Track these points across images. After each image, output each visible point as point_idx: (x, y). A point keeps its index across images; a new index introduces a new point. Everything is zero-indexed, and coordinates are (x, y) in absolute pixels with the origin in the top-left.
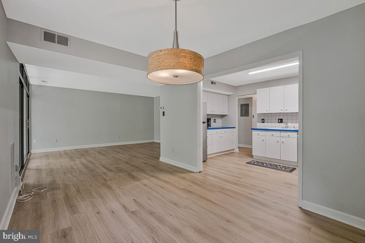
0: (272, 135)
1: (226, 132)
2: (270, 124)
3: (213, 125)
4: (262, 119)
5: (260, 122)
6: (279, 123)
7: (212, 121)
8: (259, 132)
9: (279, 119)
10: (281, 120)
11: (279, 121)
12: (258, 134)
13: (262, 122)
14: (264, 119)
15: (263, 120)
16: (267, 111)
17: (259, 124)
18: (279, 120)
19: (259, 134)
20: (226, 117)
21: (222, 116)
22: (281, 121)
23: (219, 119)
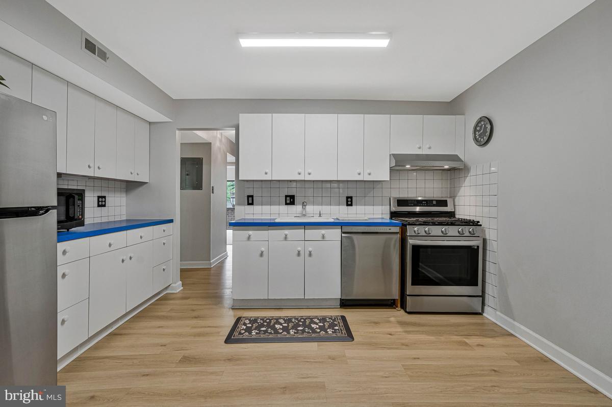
0: (286, 238)
1: (143, 240)
2: (266, 208)
3: (92, 214)
4: (248, 197)
5: (244, 205)
6: (287, 206)
7: (90, 200)
8: (251, 232)
9: (286, 196)
10: (292, 197)
11: (288, 202)
12: (250, 236)
13: (249, 204)
14: (252, 196)
15: (250, 199)
16: (266, 173)
17: (242, 208)
18: (288, 198)
19: (252, 238)
20: (141, 189)
21: (130, 186)
22: (291, 200)
23: (118, 195)
